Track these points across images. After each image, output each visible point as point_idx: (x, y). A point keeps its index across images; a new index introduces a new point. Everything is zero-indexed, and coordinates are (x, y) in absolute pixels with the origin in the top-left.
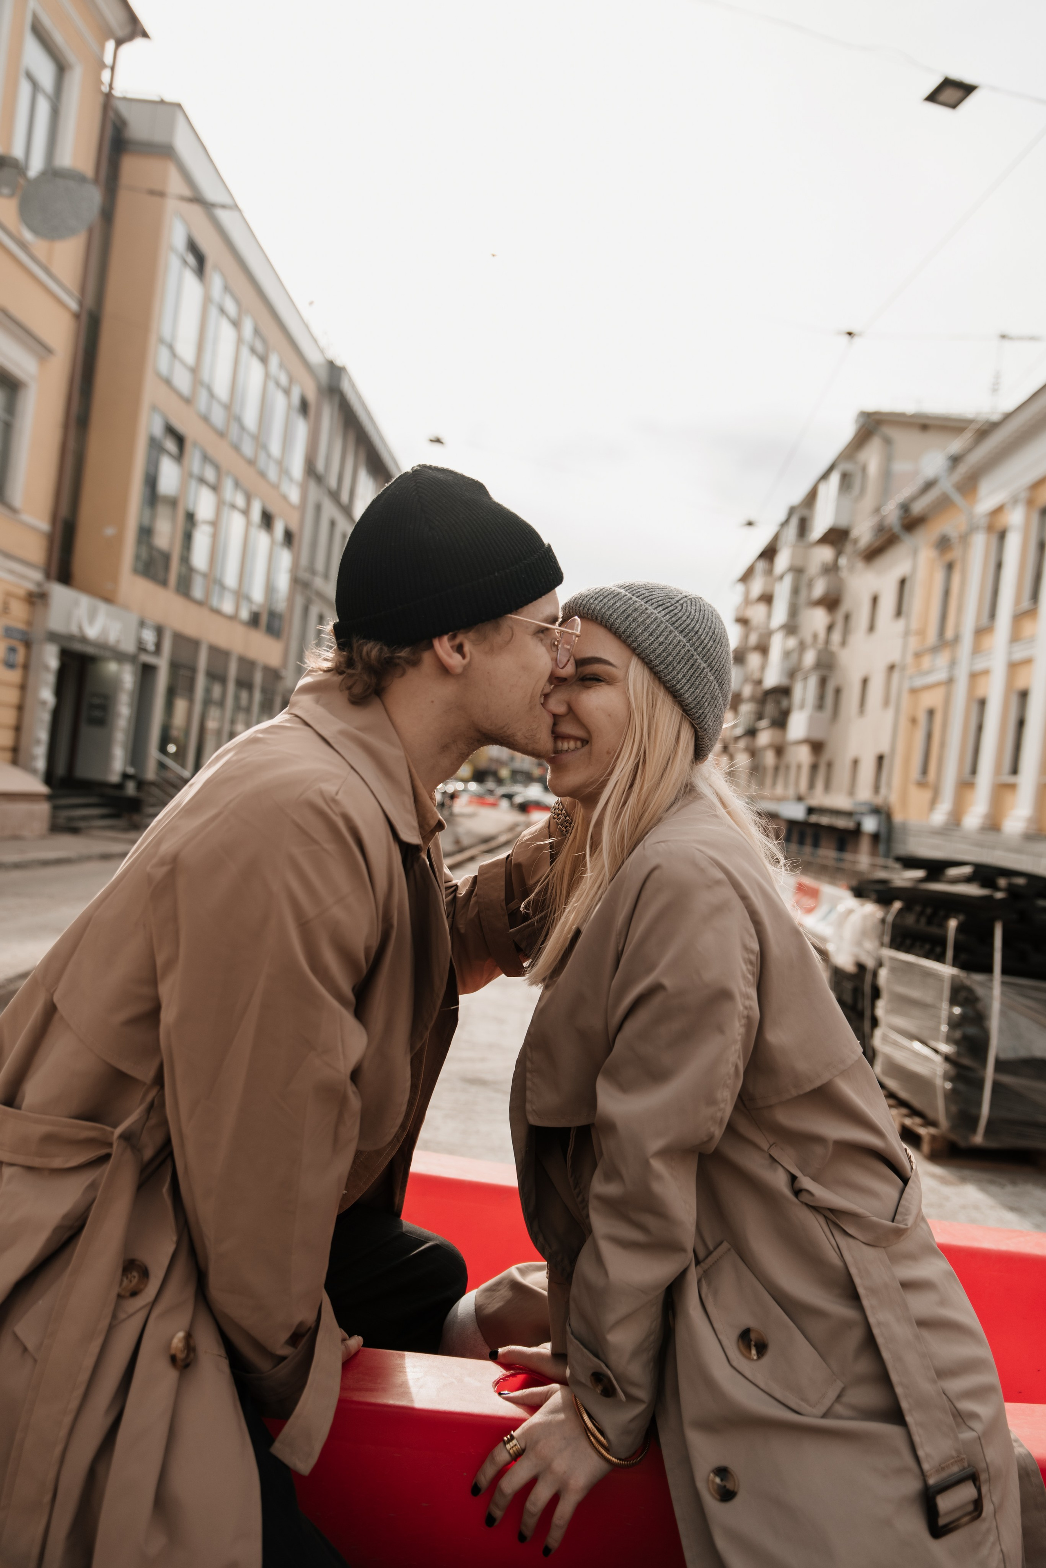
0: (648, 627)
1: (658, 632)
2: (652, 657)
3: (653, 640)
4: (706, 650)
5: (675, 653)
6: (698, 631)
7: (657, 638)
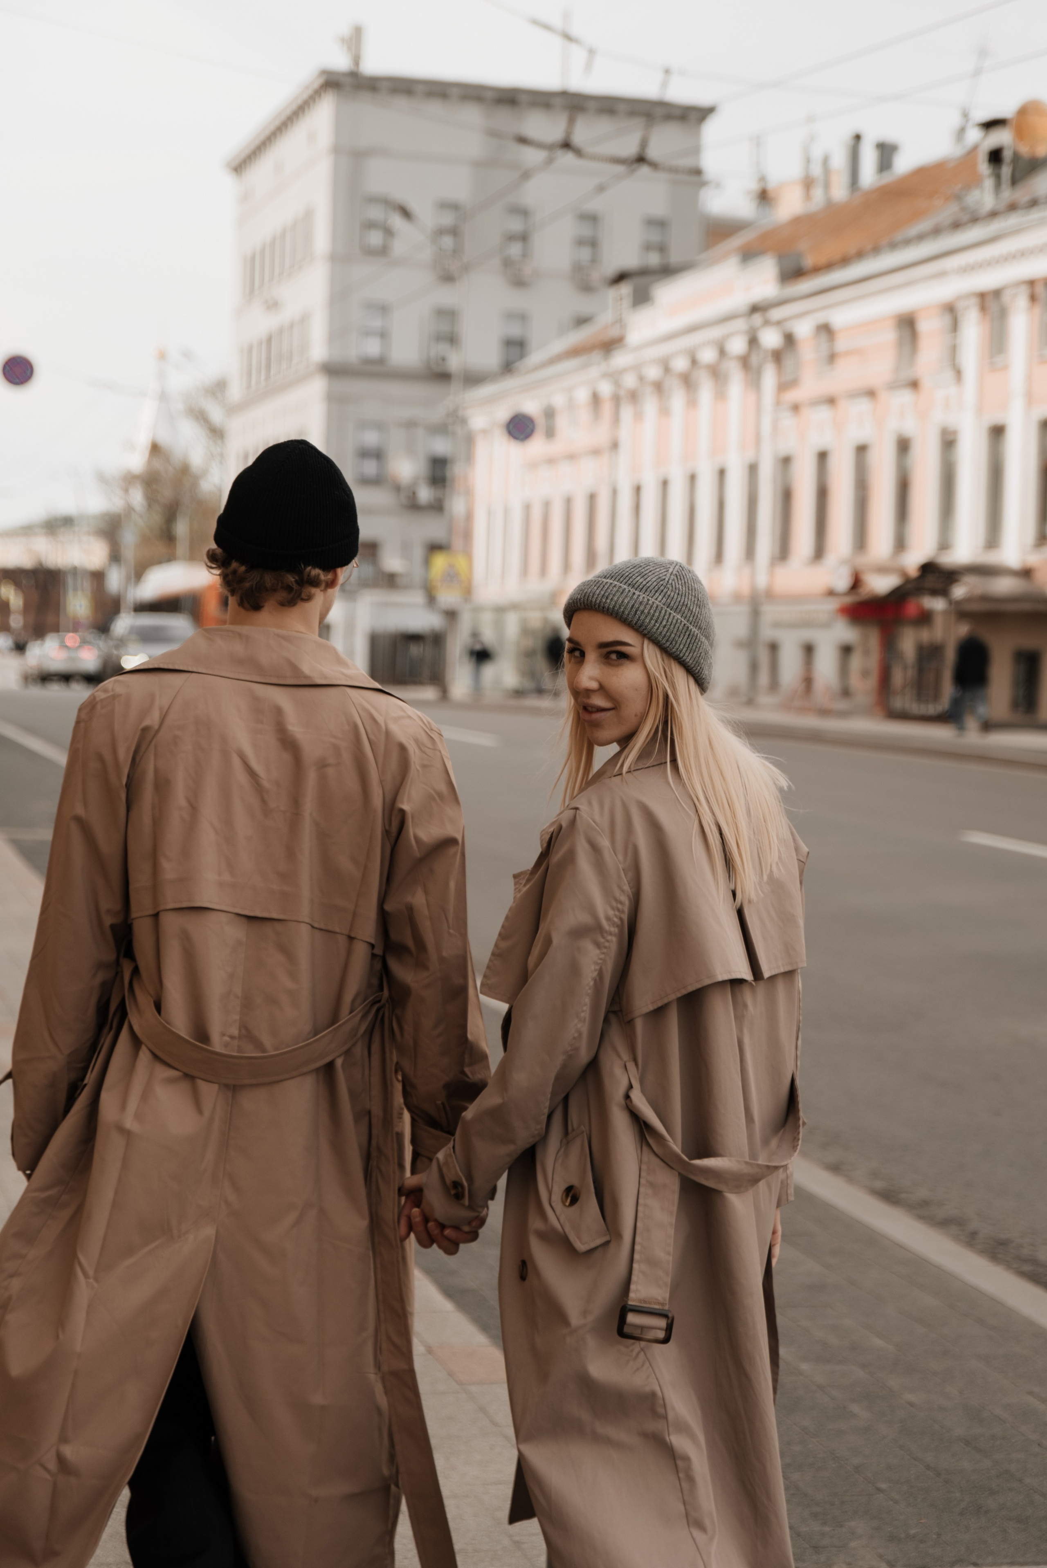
0: (653, 615)
1: (661, 618)
2: (660, 638)
3: (658, 625)
4: (695, 617)
5: (676, 630)
6: (687, 604)
7: (661, 623)
